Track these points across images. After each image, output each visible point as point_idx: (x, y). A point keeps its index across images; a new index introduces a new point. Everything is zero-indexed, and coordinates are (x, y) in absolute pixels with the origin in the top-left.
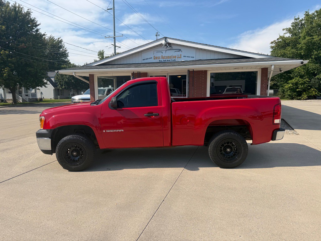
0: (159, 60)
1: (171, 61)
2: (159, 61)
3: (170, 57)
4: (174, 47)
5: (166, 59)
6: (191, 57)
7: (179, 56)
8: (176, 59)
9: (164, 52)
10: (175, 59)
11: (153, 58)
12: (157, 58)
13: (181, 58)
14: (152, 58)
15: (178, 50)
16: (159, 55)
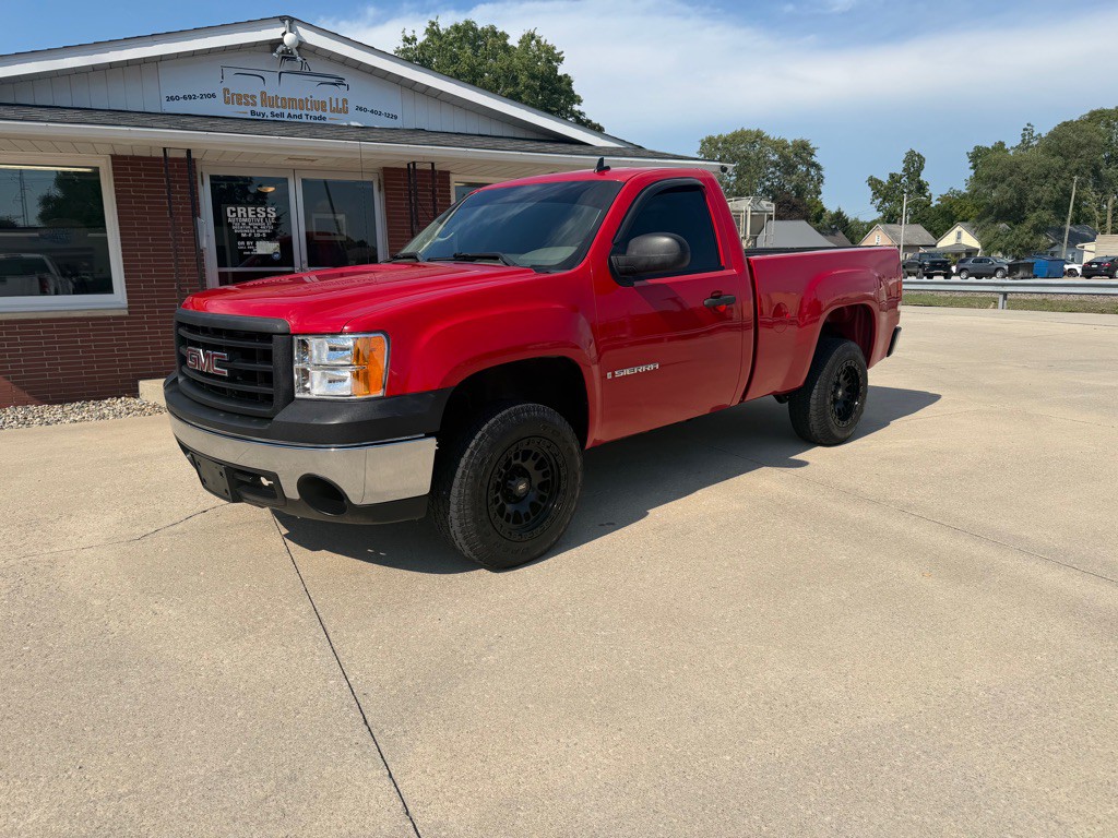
0: (251, 108)
1: (304, 120)
2: (253, 113)
3: (301, 104)
4: (316, 66)
5: (281, 110)
6: (387, 115)
7: (340, 106)
8: (327, 114)
9: (272, 78)
10: (320, 113)
11: (220, 95)
12: (240, 99)
13: (346, 112)
14: (214, 96)
15: (334, 81)
16: (251, 87)
